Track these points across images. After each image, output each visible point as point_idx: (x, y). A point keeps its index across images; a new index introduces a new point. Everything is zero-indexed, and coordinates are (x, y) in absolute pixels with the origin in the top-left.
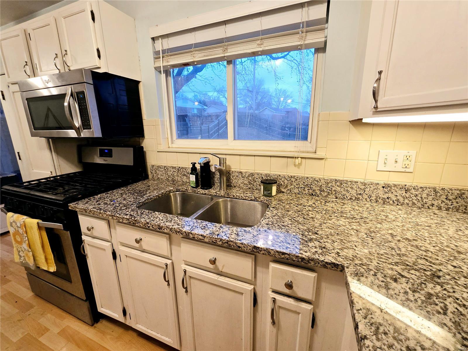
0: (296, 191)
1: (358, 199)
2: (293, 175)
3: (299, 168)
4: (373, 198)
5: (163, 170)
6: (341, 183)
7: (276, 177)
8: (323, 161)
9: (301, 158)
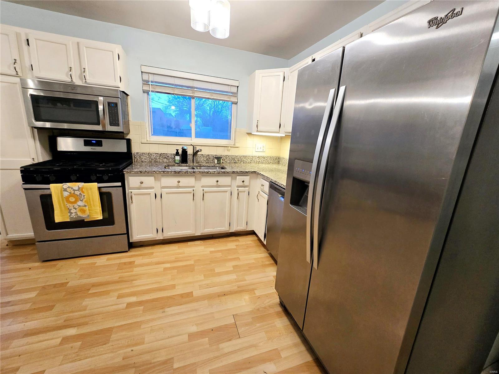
0: (229, 162)
1: (250, 163)
2: (227, 155)
3: (229, 151)
4: (255, 162)
5: (147, 155)
6: (245, 157)
7: (220, 156)
8: (238, 148)
9: (231, 147)
